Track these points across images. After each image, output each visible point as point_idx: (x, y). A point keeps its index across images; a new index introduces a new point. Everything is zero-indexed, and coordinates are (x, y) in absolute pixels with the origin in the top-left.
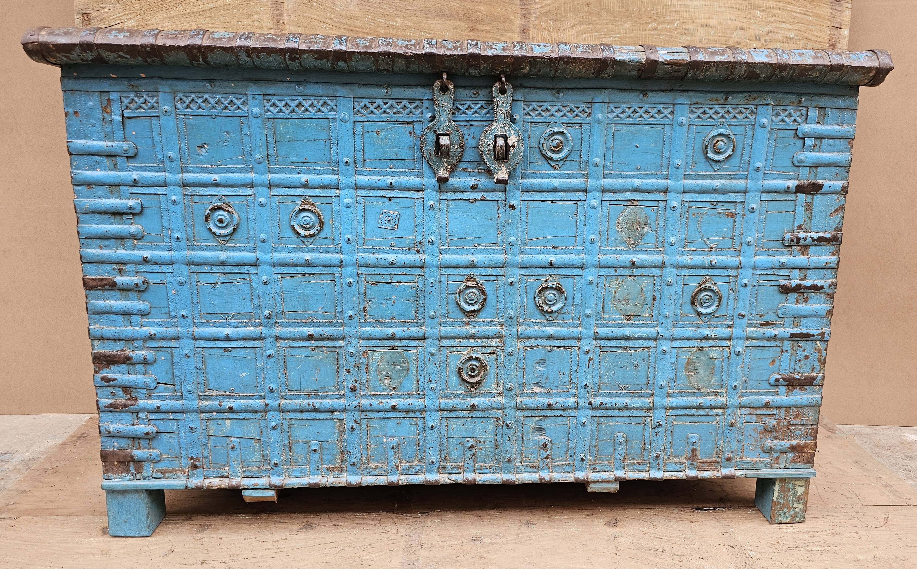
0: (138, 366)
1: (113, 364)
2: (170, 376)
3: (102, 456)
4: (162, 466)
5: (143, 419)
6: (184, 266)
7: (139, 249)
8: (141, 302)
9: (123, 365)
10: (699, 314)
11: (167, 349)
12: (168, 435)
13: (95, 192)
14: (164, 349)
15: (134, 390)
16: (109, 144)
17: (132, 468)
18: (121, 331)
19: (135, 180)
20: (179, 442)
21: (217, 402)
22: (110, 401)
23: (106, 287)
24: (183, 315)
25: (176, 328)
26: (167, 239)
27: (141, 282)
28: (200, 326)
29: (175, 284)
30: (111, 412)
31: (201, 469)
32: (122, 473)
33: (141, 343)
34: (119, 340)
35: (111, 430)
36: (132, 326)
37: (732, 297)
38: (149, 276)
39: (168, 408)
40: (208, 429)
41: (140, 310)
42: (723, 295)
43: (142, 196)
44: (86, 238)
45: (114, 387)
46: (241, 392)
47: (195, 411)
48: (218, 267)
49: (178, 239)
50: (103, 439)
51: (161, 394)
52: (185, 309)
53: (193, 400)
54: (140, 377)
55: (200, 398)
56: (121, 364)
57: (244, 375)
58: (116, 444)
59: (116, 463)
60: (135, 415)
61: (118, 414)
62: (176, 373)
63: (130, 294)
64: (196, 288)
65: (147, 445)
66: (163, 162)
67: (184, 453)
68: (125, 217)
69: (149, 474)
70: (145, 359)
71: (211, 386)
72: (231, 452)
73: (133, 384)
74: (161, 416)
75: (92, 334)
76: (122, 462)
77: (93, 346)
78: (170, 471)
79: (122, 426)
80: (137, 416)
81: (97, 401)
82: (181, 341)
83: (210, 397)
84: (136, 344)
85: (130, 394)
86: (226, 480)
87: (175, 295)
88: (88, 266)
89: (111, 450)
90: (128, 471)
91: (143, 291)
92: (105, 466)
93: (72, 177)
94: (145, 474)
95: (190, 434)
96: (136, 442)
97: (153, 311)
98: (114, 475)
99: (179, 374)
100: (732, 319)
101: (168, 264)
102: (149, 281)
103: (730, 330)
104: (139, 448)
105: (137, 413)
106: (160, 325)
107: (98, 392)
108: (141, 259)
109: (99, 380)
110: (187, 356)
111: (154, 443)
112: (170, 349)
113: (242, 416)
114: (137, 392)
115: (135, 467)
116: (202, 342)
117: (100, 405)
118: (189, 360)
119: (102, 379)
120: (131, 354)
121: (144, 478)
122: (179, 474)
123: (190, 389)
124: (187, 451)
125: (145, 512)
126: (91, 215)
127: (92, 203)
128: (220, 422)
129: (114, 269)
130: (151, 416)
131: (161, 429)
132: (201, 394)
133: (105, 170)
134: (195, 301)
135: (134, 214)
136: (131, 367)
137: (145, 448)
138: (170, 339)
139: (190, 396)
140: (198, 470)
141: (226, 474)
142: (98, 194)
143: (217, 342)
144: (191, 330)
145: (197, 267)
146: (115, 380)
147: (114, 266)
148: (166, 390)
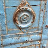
10: (20, 28)
37: (42, 15)
42: (36, 14)
100: (42, 29)
103: (40, 35)
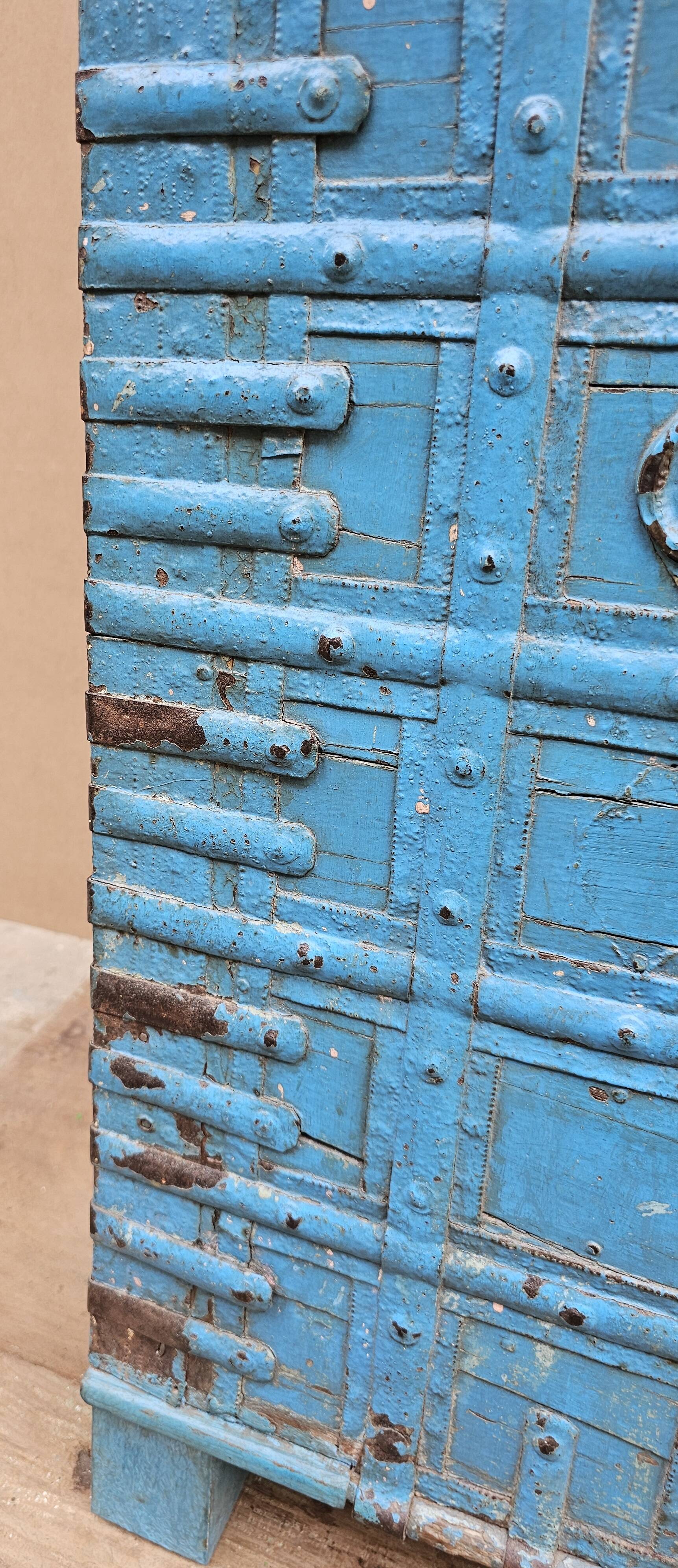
0: (240, 1059)
1: (159, 1029)
2: (350, 1124)
3: (91, 1301)
4: (276, 1398)
5: (234, 1240)
6: (497, 703)
7: (310, 601)
8: (284, 823)
9: (191, 1040)
11: (356, 1027)
12: (312, 1316)
13: (163, 328)
14: (344, 1023)
15: (217, 1137)
16: (252, 71)
17: (178, 1365)
18: (198, 919)
19: (340, 259)
20: (345, 1350)
21: (516, 1276)
22: (135, 1147)
23: (166, 744)
24: (445, 913)
25: (405, 954)
26: (434, 567)
27: (296, 745)
28: (507, 968)
29: (435, 773)
30: (133, 1180)
31: (410, 1465)
32: (145, 1368)
33: (261, 978)
34: (186, 949)
35: (128, 1237)
36: (238, 906)
38: (332, 722)
39: (326, 1234)
40: (460, 1351)
41: (278, 856)
43: (357, 349)
44: (111, 534)
45: (153, 1105)
46: (630, 1270)
47: (427, 1280)
48: (650, 726)
49: (489, 568)
50: (100, 1252)
51: (309, 1178)
52: (459, 886)
53: (423, 1238)
54: (243, 1098)
55: (454, 1236)
56: (185, 1034)
57: (659, 1209)
58: (137, 1281)
59: (131, 1333)
60: (208, 1215)
61: (155, 1194)
62: (376, 1122)
63: (250, 785)
64: (524, 805)
65: (234, 1322)
66: (487, 159)
67: (356, 1391)
68: (273, 446)
69: (229, 1406)
70: (269, 1042)
71: (507, 1207)
72: (533, 1459)
73: (214, 1116)
74: (298, 1250)
75: (99, 909)
76: (151, 1341)
77: (98, 948)
78: (297, 1424)
79: (163, 1237)
80: (215, 1220)
81: (94, 1135)
82: (418, 1011)
83: (493, 1248)
84: (246, 977)
85: (201, 1144)
86: (496, 1538)
87: (425, 819)
88: (108, 649)
89: (122, 1292)
90: (165, 1371)
91: (298, 782)
92: (98, 1330)
93: (81, 249)
94: (215, 1402)
95: (389, 1345)
96: (202, 1301)
97: (326, 867)
98: (122, 1365)
99: (386, 1129)
101: (421, 683)
102: (329, 742)
104: (209, 1319)
105: (217, 1212)
106: (344, 929)
107: (100, 1104)
108: (310, 647)
109: (107, 1068)
110: (433, 1077)
111: (260, 1324)
112: (366, 1029)
113: (610, 1354)
114: (226, 1145)
115: (186, 1367)
116: (506, 1033)
117: (102, 1149)
118: (436, 1090)
119: (121, 1069)
120: (222, 1010)
121: (212, 1412)
122: (329, 1444)
123: (421, 1197)
124: (370, 1389)
125: (200, 1501)
126: (139, 433)
127: (148, 373)
128: (512, 1341)
129: (200, 675)
130: (261, 1238)
131: (290, 1287)
132: (459, 1226)
133: (217, 218)
134: (509, 860)
135: (311, 436)
136: (216, 1053)
137: (227, 1327)
138: (376, 992)
139: (417, 1222)
140: (398, 1467)
141: (500, 1517)
142: (176, 336)
143: (568, 1050)
144: (467, 976)
145: (547, 712)
146: (156, 1083)
147: (204, 664)
148: (328, 1168)
